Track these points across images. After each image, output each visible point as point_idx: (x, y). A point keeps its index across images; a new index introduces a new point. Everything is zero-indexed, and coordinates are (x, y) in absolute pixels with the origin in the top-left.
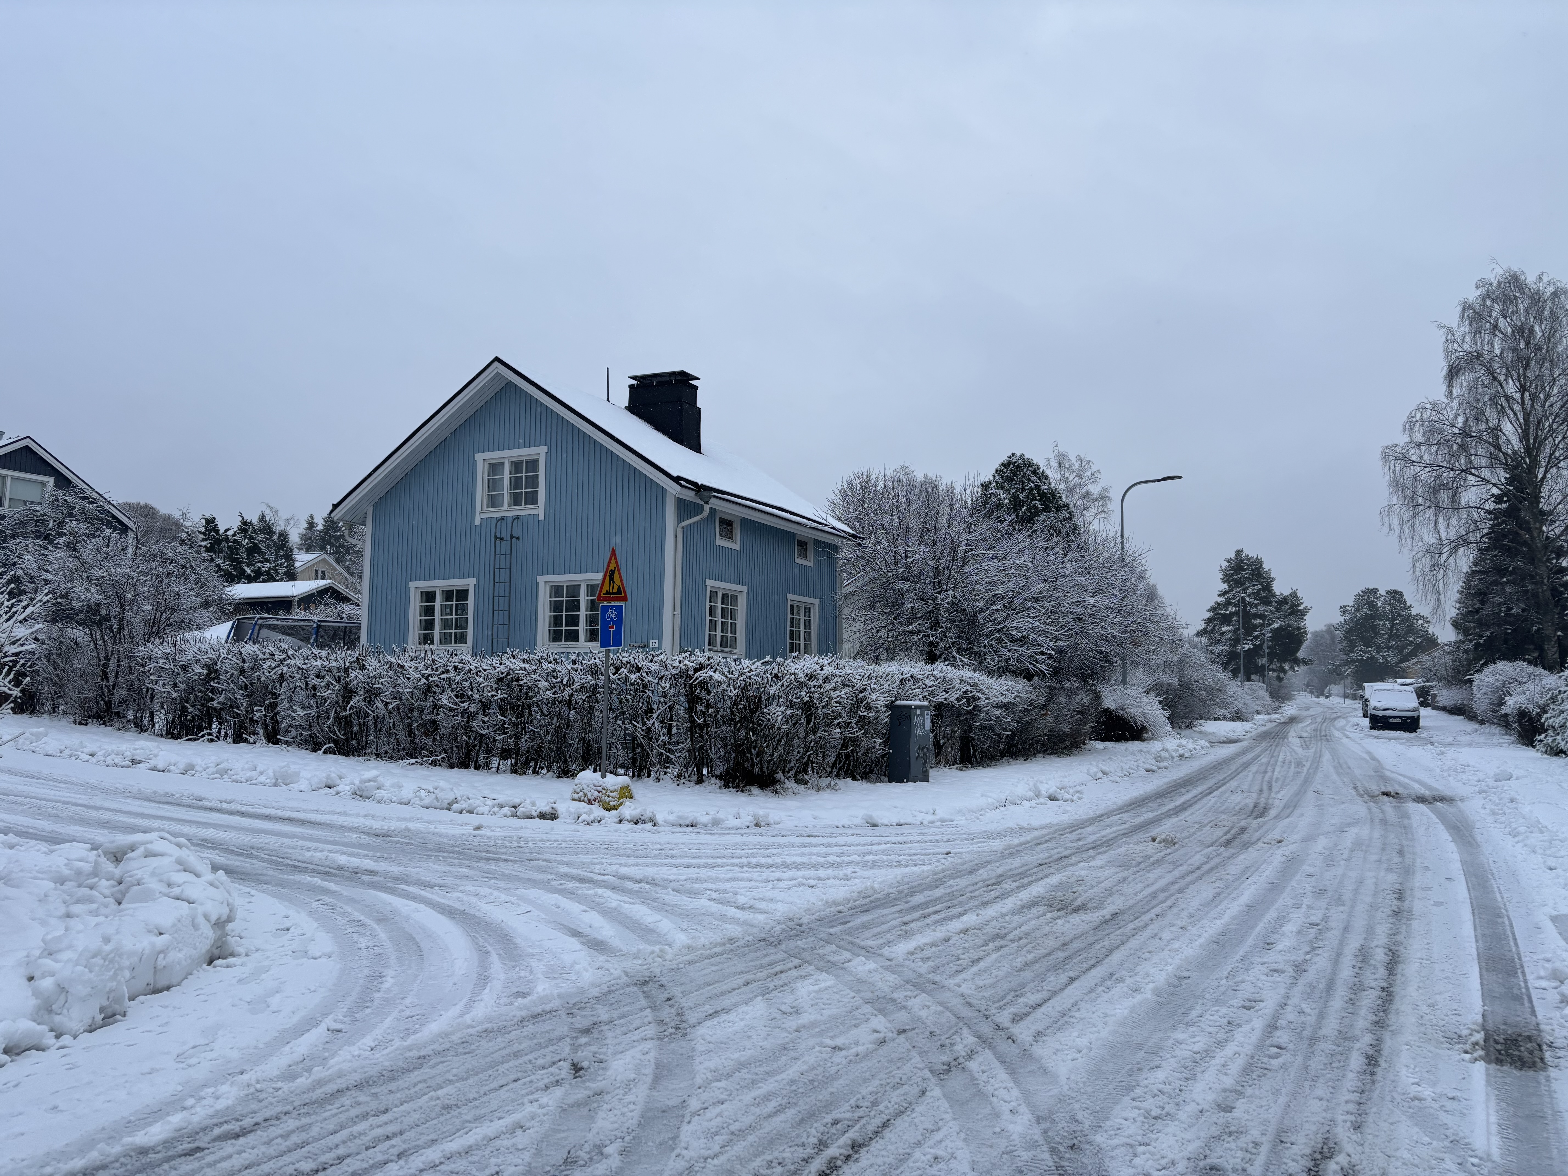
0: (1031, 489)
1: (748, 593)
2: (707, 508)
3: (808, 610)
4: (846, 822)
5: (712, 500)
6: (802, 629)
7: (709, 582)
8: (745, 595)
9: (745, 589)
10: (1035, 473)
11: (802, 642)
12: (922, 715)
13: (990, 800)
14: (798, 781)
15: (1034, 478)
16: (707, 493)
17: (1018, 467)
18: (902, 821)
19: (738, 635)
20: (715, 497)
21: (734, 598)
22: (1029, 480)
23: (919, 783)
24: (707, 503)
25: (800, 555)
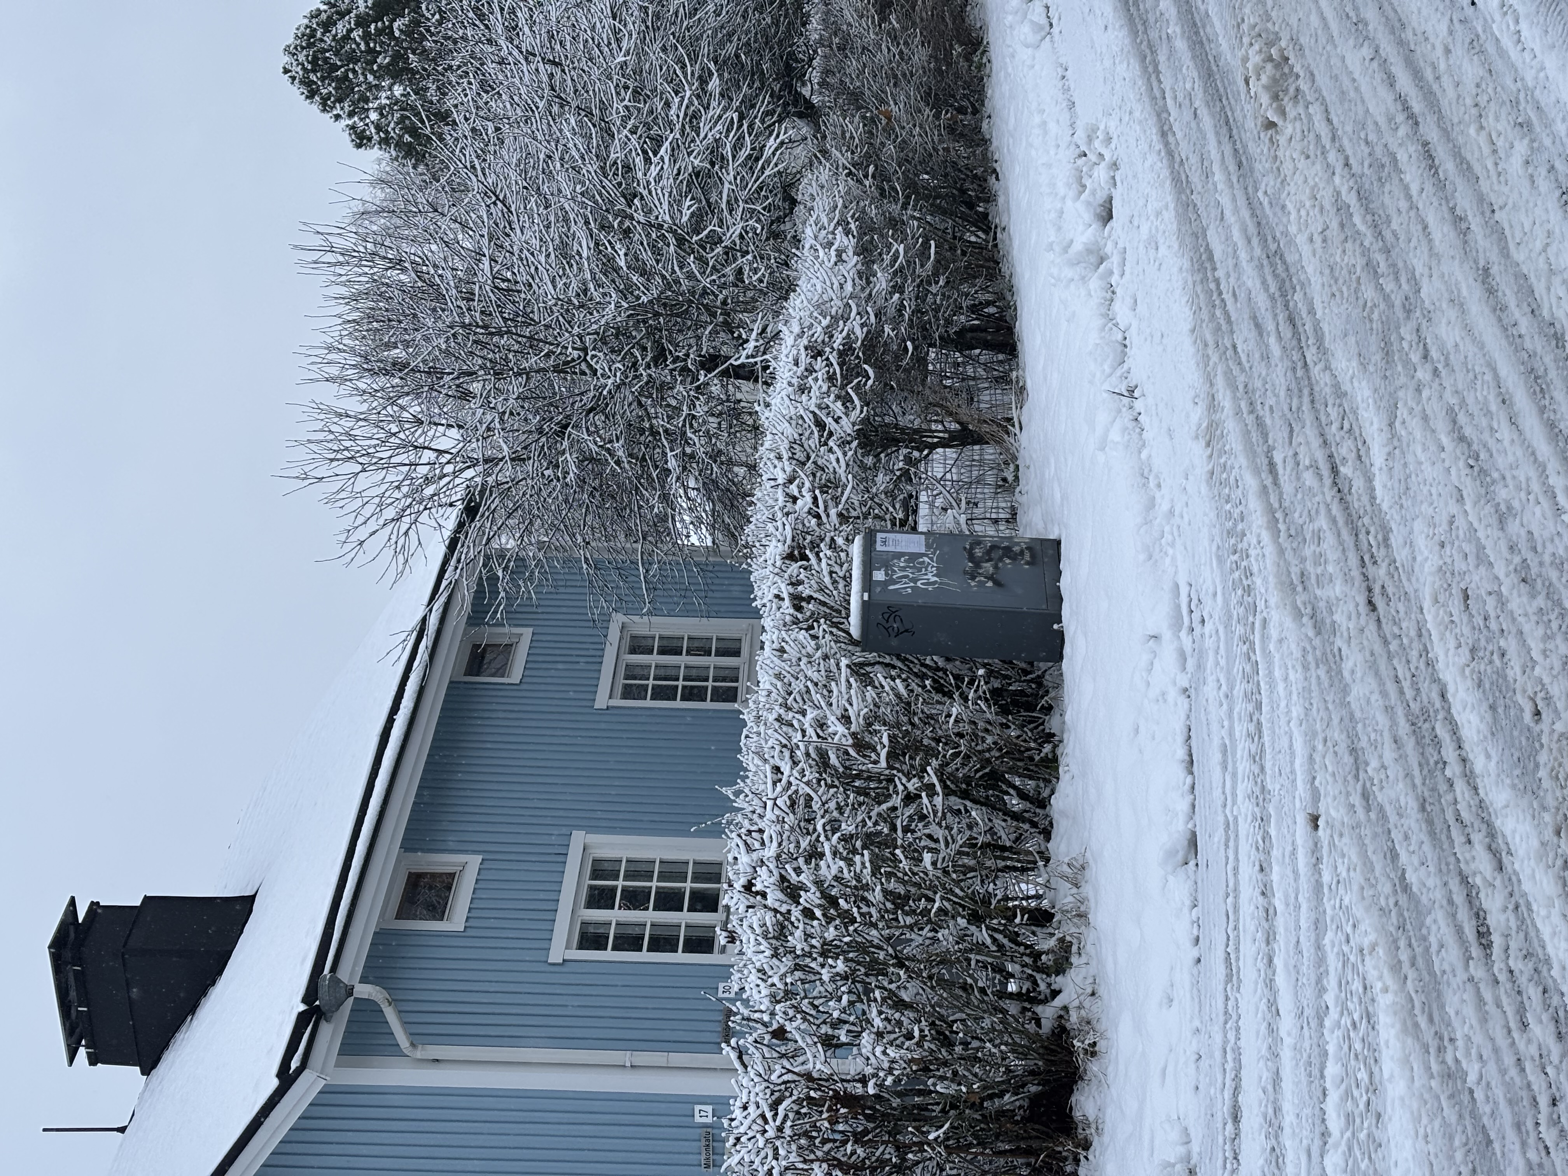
0: (366, 36)
1: (591, 829)
2: (364, 991)
3: (638, 646)
4: (1183, 931)
5: (344, 974)
6: (683, 660)
7: (555, 956)
8: (594, 839)
9: (578, 838)
10: (327, 25)
11: (712, 661)
12: (887, 561)
13: (1115, 435)
14: (1062, 965)
15: (341, 28)
16: (323, 991)
17: (314, 62)
18: (1181, 753)
19: (690, 856)
20: (334, 969)
21: (602, 868)
22: (347, 37)
23: (1065, 584)
24: (350, 991)
25: (502, 671)
